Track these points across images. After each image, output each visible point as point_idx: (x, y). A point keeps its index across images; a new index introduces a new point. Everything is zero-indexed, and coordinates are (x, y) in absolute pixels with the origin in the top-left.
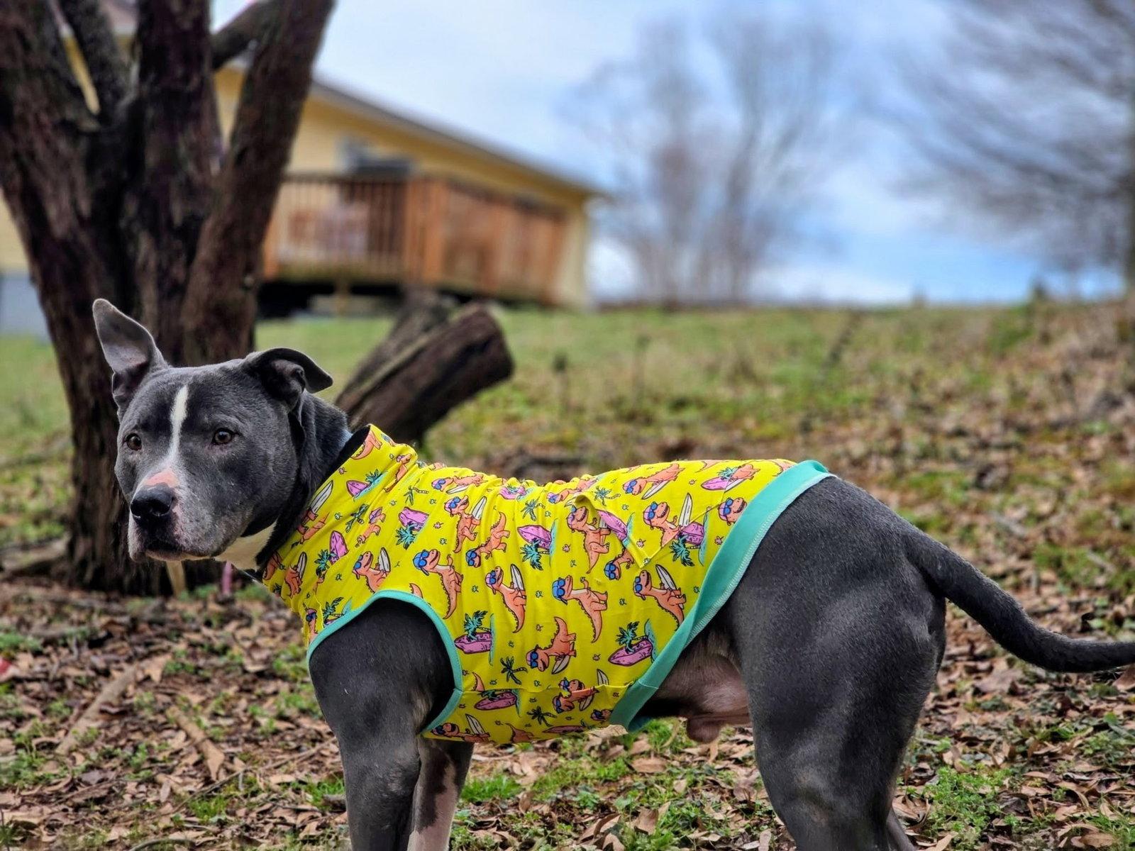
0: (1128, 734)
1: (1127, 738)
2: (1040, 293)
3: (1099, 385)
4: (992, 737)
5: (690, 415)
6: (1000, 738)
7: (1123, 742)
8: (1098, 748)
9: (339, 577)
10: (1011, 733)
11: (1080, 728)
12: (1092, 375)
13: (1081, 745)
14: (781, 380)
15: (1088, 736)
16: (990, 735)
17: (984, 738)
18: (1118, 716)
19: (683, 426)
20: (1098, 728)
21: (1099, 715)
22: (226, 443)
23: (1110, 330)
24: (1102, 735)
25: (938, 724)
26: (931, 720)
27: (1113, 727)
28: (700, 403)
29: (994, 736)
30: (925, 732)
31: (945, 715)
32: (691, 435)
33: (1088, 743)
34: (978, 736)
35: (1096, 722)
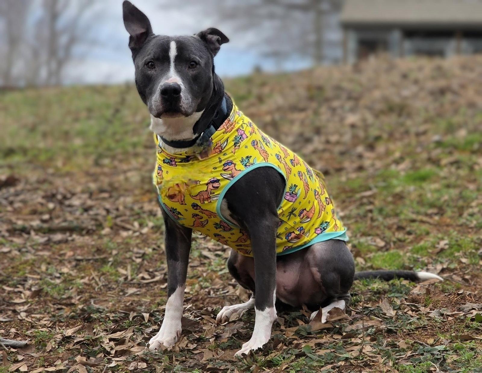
0: (318, 359)
1: (317, 361)
2: (258, 70)
3: (296, 128)
4: (227, 367)
5: (16, 159)
6: (233, 367)
7: (315, 364)
8: (299, 369)
9: (246, 147)
10: (240, 363)
11: (286, 356)
12: (292, 122)
13: (287, 368)
14: (81, 134)
15: (292, 361)
16: (226, 366)
17: (222, 368)
18: (312, 347)
19: (10, 167)
20: (298, 356)
21: (299, 347)
22: (194, 68)
23: (302, 92)
24: (301, 360)
25: (191, 360)
26: (186, 358)
27: (309, 355)
28: (24, 151)
29: (229, 366)
30: (182, 367)
31: (196, 354)
32: (17, 173)
33: (292, 366)
34: (218, 367)
35: (297, 351)
